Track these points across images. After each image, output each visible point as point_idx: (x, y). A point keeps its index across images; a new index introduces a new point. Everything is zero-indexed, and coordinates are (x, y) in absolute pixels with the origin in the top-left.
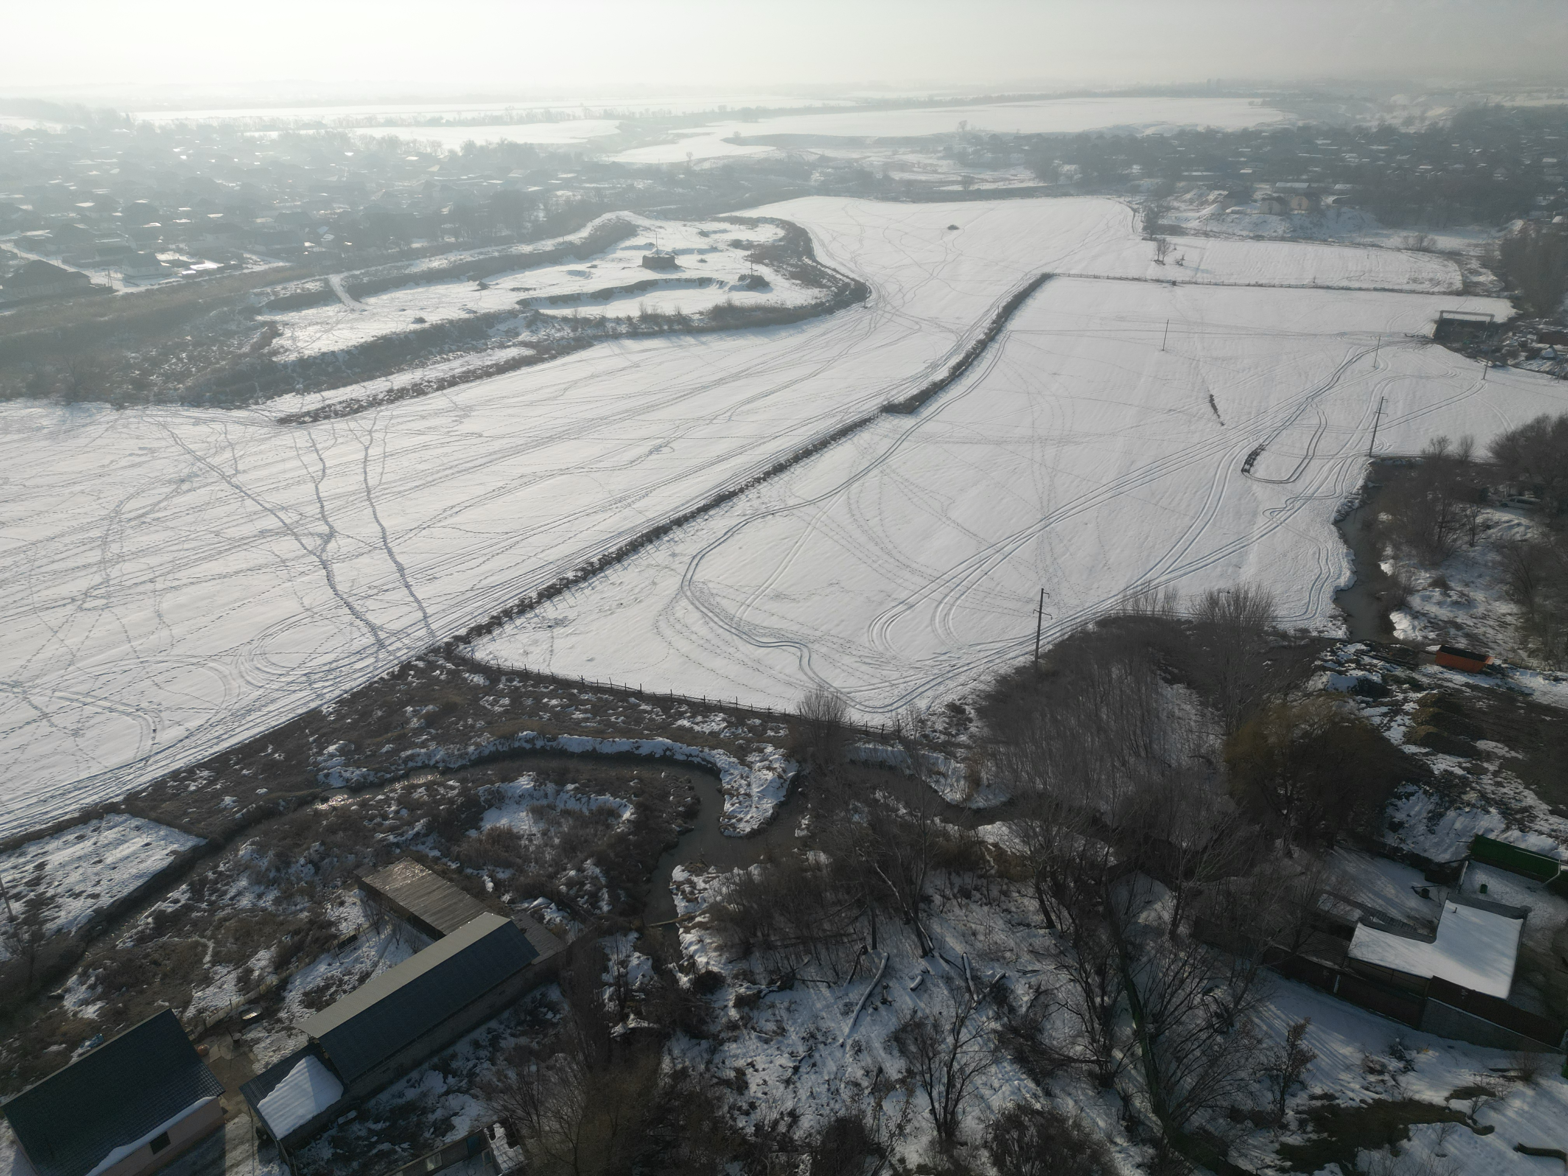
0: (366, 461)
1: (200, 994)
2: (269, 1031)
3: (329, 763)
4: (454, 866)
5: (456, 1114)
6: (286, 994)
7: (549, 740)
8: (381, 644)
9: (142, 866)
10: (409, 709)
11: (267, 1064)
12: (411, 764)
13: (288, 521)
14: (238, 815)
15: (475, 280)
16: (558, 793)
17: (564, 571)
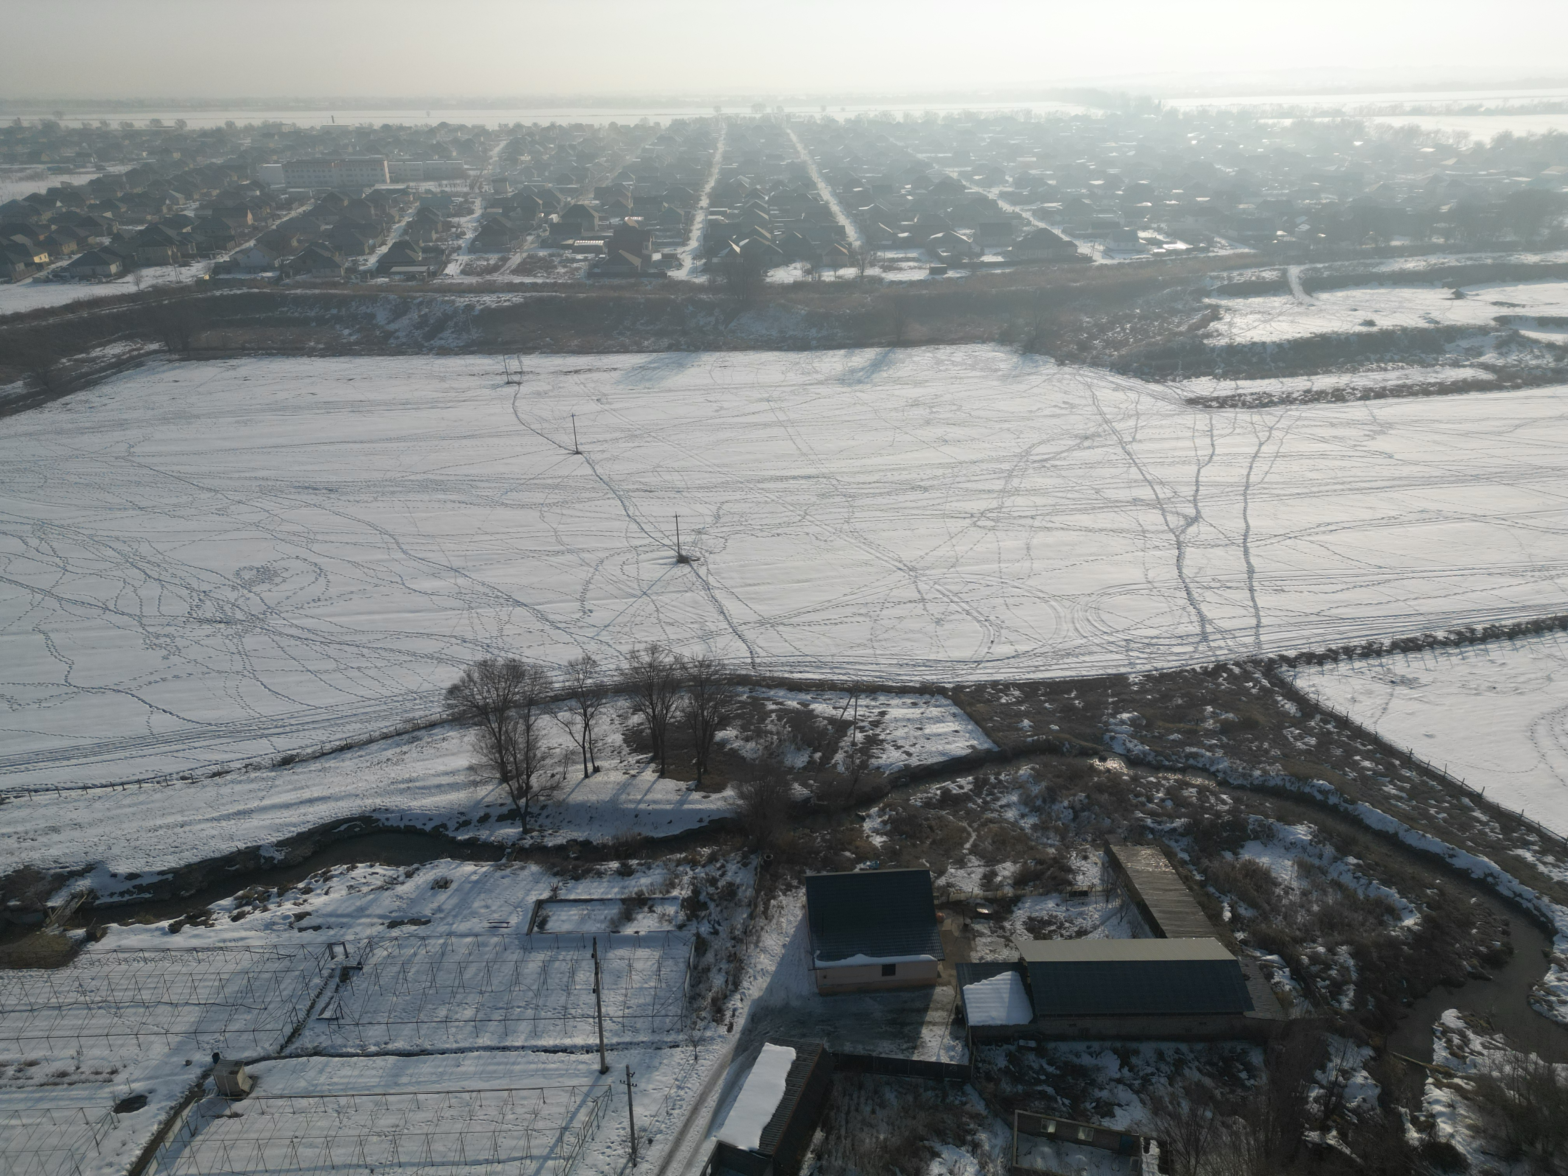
0: (1256, 456)
1: (953, 871)
2: (993, 932)
3: (1118, 728)
4: (1198, 877)
5: (1120, 1105)
6: (1015, 909)
7: (1346, 801)
8: (1204, 637)
9: (948, 747)
10: (1209, 709)
11: (982, 958)
12: (1191, 761)
13: (1161, 496)
14: (1029, 739)
15: (1450, 288)
16: (1335, 860)
17: (1435, 628)
